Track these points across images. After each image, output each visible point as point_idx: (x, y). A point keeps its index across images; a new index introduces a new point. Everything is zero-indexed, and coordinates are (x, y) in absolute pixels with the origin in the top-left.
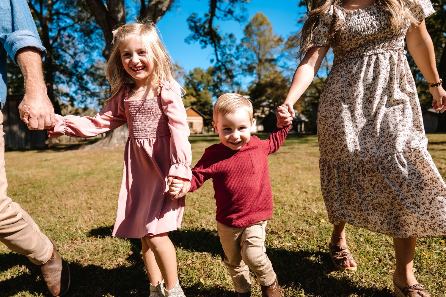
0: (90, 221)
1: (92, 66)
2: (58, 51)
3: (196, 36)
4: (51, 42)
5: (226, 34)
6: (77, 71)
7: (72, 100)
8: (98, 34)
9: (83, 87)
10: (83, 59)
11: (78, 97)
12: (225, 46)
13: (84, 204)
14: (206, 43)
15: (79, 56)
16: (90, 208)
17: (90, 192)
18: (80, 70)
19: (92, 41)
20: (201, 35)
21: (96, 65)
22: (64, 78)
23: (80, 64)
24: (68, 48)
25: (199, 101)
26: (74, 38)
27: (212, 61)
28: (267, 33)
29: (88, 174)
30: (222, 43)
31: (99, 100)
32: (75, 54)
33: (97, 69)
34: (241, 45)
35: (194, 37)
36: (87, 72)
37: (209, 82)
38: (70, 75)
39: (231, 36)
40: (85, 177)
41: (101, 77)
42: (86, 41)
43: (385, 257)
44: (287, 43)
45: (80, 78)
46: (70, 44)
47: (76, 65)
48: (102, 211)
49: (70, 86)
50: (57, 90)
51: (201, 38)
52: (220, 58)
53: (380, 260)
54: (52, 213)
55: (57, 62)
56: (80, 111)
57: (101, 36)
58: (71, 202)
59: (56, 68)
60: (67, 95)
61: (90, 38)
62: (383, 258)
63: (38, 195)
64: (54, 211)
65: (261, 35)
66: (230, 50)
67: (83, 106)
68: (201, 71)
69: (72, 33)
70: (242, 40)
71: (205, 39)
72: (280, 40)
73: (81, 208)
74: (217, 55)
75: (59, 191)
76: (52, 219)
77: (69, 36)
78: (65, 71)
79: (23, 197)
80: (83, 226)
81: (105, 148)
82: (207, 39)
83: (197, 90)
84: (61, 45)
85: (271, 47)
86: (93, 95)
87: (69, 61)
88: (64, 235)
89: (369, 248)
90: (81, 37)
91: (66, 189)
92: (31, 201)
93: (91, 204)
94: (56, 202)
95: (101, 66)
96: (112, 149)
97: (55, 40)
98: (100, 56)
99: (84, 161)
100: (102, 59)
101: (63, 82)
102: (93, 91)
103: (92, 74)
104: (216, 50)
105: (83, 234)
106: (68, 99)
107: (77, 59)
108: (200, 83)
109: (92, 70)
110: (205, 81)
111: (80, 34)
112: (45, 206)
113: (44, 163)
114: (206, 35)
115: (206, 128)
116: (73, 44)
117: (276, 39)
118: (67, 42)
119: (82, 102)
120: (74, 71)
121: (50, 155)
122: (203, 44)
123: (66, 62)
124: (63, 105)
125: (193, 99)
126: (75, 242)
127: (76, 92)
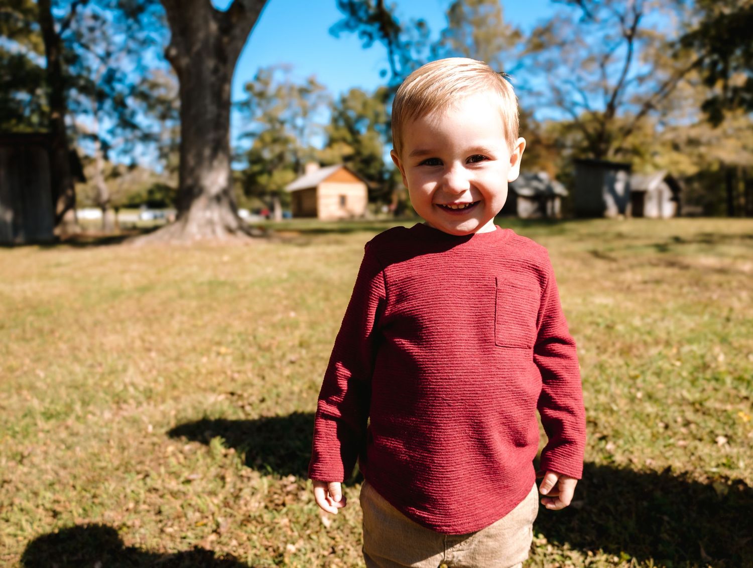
0: (150, 371)
1: (144, 80)
2: (71, 49)
3: (352, 23)
4: (57, 28)
5: (412, 20)
6: (113, 89)
7: (105, 147)
8: (153, 14)
9: (127, 123)
10: (126, 65)
11: (117, 142)
12: (408, 44)
13: (138, 343)
14: (371, 36)
15: (117, 60)
16: (149, 350)
17: (149, 322)
18: (118, 87)
19: (141, 28)
20: (360, 20)
21: (151, 77)
22: (86, 102)
23: (118, 75)
24: (94, 41)
25: (358, 153)
26: (104, 22)
27: (383, 73)
28: (491, 21)
29: (144, 290)
30: (403, 38)
31: (160, 149)
32: (108, 54)
33: (154, 86)
34: (441, 43)
35: (347, 26)
36: (134, 91)
37: (377, 115)
38: (100, 97)
39: (421, 24)
40: (136, 295)
41: (161, 101)
42: (129, 28)
43: (676, 422)
44: (530, 41)
45: (120, 104)
46: (98, 33)
47: (111, 77)
48: (173, 354)
49: (100, 120)
50: (74, 128)
51: (363, 27)
52: (398, 67)
53: (667, 427)
54: (77, 359)
55: (72, 70)
56: (122, 170)
57: (160, 18)
58: (112, 340)
59: (71, 82)
60: (94, 137)
61: (138, 21)
62: (672, 424)
63: (47, 327)
64: (81, 355)
65: (480, 23)
66: (419, 52)
67: (126, 160)
68: (363, 95)
69: (99, 10)
70: (444, 33)
71: (369, 28)
72: (517, 34)
73: (132, 349)
74: (392, 62)
75: (88, 320)
76: (77, 368)
77: (95, 17)
78: (88, 89)
79: (18, 331)
80: (138, 380)
81: (175, 242)
82: (373, 28)
83: (354, 132)
84: (78, 36)
85: (500, 48)
86: (147, 137)
87: (96, 68)
88: (101, 395)
89: (650, 408)
90: (118, 20)
91: (101, 317)
92: (32, 339)
93: (151, 343)
94: (83, 340)
95: (161, 80)
96: (189, 243)
97: (66, 24)
98: (159, 58)
99: (134, 266)
100: (164, 66)
101: (85, 112)
102: (147, 131)
103: (143, 96)
104: (391, 53)
105: (137, 394)
106: (97, 145)
107: (113, 64)
108: (360, 118)
109: (144, 88)
110: (370, 113)
111: (117, 13)
112: (63, 346)
113: (54, 271)
114: (371, 20)
115: (373, 207)
116: (104, 33)
117: (508, 32)
118: (92, 29)
119: (125, 152)
120: (107, 89)
122: (365, 39)
123: (89, 70)
124: (87, 157)
125: (347, 150)
126: (124, 406)
127: (112, 132)
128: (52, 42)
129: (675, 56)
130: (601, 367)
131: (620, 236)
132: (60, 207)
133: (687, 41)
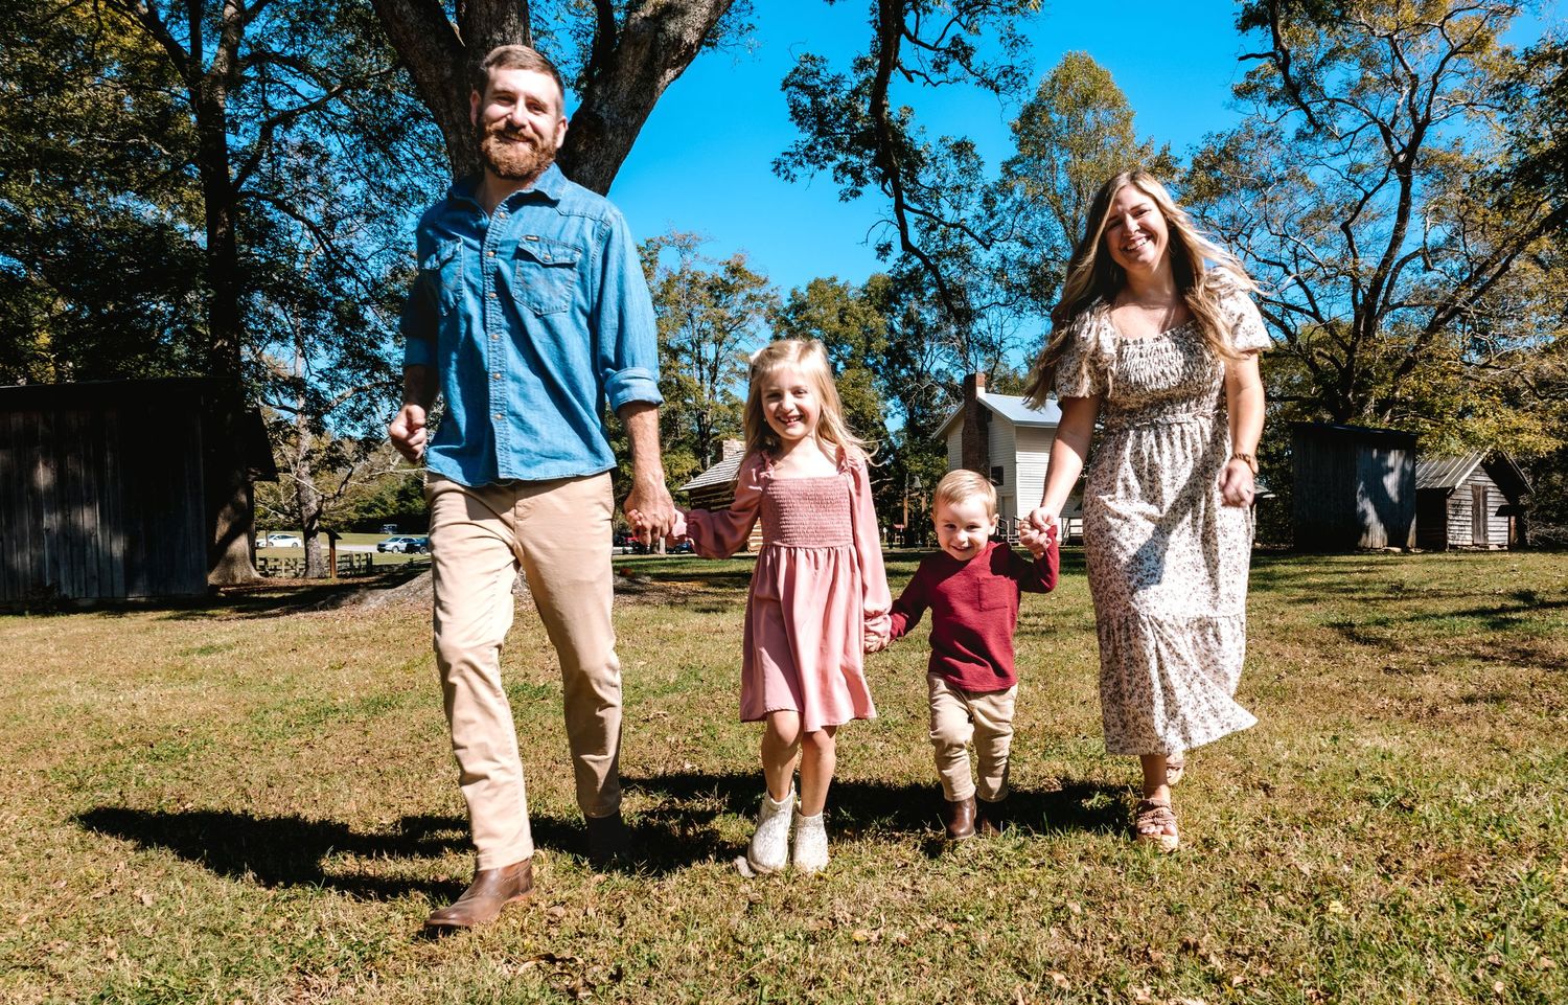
2: (260, 211)
3: (820, 150)
4: (233, 172)
5: (942, 141)
6: (336, 289)
7: (317, 407)
9: (361, 357)
10: (363, 241)
12: (935, 190)
14: (858, 176)
15: (347, 231)
18: (348, 285)
19: (397, 169)
20: (838, 144)
23: (349, 261)
24: (303, 196)
26: (325, 158)
27: (884, 250)
28: (1109, 139)
30: (926, 178)
32: (331, 221)
34: (1004, 188)
35: (809, 155)
36: (378, 294)
37: (870, 336)
38: (310, 305)
39: (962, 149)
40: (362, 716)
42: (373, 168)
44: (1190, 179)
45: (350, 320)
46: (311, 180)
47: (333, 265)
49: (306, 353)
50: (257, 367)
51: (841, 158)
52: (915, 237)
56: (348, 450)
57: (433, 148)
59: (253, 277)
60: (296, 385)
61: (391, 156)
65: (1084, 145)
66: (957, 206)
67: (358, 432)
68: (841, 292)
69: (317, 137)
70: (1008, 167)
71: (854, 160)
74: (903, 227)
77: (307, 149)
78: (289, 291)
82: (863, 161)
84: (273, 184)
87: (306, 248)
88: (268, 951)
90: (352, 153)
97: (250, 165)
101: (279, 337)
104: (900, 207)
106: (301, 403)
107: (338, 240)
109: (398, 286)
111: (350, 140)
113: (200, 662)
114: (861, 142)
116: (322, 180)
118: (300, 173)
119: (356, 416)
120: (325, 291)
121: (224, 630)
122: (848, 181)
123: (292, 253)
124: (279, 425)
126: (315, 980)
127: (329, 376)
128: (222, 199)
129: (1503, 205)
130: (1395, 909)
131: (1398, 590)
132: (223, 528)
133: (1529, 173)
